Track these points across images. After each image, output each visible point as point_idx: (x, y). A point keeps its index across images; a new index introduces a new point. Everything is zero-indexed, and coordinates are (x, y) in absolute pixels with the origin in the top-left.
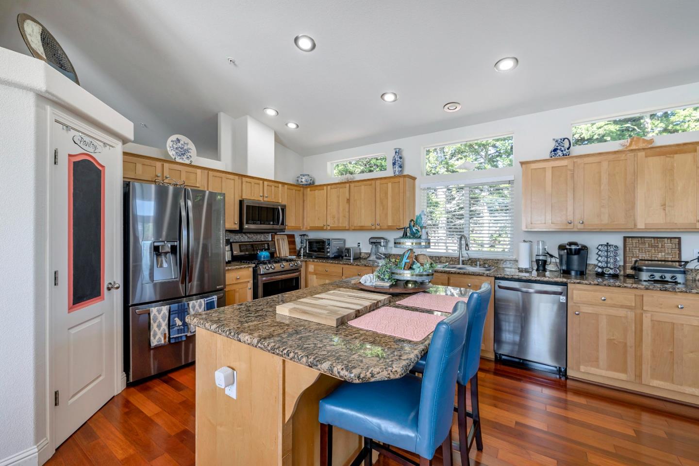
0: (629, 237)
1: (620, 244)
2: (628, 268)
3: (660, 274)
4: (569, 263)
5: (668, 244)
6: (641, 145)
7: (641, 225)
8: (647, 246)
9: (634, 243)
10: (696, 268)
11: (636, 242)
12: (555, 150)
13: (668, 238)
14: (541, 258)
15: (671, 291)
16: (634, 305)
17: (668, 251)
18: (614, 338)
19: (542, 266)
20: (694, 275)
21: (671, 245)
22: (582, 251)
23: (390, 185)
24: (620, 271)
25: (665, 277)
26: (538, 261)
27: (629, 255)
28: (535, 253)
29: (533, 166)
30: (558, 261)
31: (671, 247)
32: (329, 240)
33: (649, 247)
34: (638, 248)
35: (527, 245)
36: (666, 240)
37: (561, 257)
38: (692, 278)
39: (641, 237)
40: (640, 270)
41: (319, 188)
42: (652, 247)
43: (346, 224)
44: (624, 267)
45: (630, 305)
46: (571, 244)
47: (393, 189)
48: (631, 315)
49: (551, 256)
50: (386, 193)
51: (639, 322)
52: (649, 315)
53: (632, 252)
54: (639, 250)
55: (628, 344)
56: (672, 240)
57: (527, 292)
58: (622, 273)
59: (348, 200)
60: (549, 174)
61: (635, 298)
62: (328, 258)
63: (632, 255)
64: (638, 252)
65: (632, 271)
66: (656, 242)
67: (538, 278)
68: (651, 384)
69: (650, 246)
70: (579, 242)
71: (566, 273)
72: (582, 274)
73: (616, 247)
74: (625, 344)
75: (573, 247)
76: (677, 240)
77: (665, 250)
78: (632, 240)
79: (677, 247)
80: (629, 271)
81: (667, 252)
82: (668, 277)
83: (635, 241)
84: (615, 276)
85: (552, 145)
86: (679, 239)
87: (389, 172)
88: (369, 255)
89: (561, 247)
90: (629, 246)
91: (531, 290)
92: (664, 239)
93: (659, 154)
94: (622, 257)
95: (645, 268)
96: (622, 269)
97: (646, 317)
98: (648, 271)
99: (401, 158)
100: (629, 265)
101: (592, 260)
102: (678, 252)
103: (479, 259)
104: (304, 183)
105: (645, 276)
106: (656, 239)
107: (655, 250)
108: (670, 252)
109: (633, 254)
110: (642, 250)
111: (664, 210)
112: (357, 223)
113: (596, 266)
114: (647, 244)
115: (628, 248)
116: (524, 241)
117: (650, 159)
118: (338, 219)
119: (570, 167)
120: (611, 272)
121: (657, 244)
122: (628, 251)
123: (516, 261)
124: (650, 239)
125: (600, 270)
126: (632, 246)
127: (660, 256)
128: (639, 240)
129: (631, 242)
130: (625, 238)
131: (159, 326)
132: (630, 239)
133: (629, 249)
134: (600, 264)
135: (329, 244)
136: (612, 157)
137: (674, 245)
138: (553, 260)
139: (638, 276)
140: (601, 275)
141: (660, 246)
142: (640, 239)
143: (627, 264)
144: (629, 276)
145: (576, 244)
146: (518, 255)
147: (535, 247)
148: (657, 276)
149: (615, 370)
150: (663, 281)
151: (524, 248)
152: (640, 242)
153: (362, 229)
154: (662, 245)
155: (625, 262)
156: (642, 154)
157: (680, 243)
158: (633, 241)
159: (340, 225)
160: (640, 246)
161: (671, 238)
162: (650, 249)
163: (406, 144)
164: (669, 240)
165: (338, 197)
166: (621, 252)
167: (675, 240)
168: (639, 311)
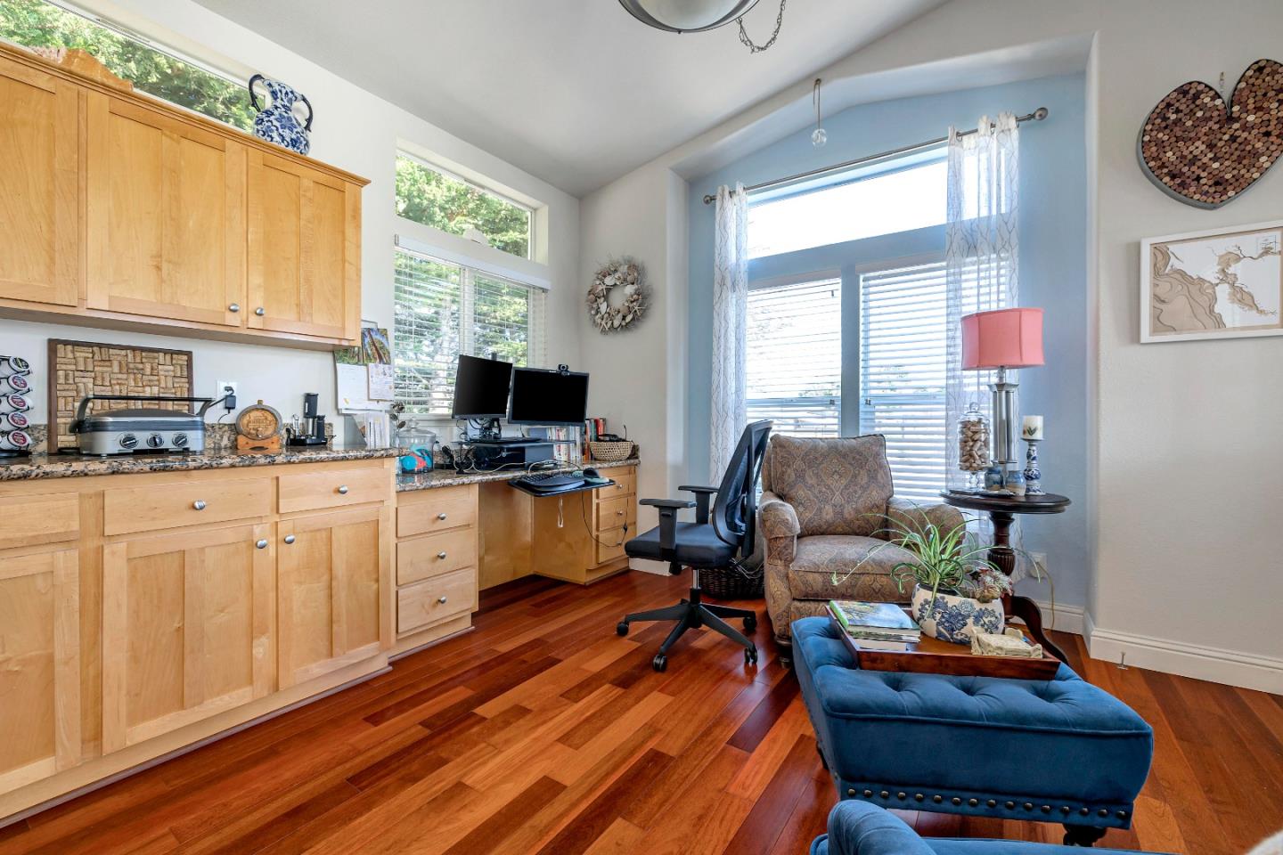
0: (66, 343)
1: (36, 358)
2: (62, 430)
3: (148, 435)
8: (116, 369)
9: (81, 361)
10: (221, 422)
11: (86, 358)
13: (166, 352)
15: (177, 470)
16: (75, 526)
17: (166, 382)
18: (8, 654)
20: (218, 436)
21: (172, 368)
24: (37, 441)
25: (161, 440)
27: (64, 394)
31: (172, 374)
33: (120, 373)
34: (93, 374)
36: (161, 355)
38: (215, 443)
39: (100, 346)
40: (98, 427)
42: (128, 373)
44: (51, 429)
45: (62, 530)
48: (66, 561)
51: (94, 575)
52: (121, 547)
53: (75, 383)
54: (94, 379)
55: (59, 655)
56: (174, 356)
58: (43, 446)
61: (81, 504)
63: (74, 394)
64: (91, 386)
65: (72, 438)
66: (138, 360)
68: (129, 743)
69: (125, 370)
73: (20, 361)
74: (50, 660)
76: (185, 358)
77: (159, 380)
78: (73, 352)
79: (185, 374)
80: (66, 440)
81: (163, 385)
82: (168, 439)
83: (82, 354)
84: (18, 456)
86: (189, 354)
90: (64, 367)
92: (156, 355)
94: (42, 398)
95: (110, 419)
96: (43, 435)
97: (113, 553)
98: (118, 427)
100: (64, 421)
102: (187, 385)
105: (110, 442)
106: (138, 353)
107: (135, 380)
108: (170, 385)
109: (78, 391)
110: (103, 379)
111: (158, 268)
114: (116, 364)
115: (61, 373)
121: (141, 366)
122: (61, 380)
124: (123, 352)
126: (73, 367)
128: (93, 352)
129: (70, 355)
130: (53, 345)
132: (69, 348)
133: (66, 377)
137: (179, 367)
139: (90, 446)
141: (148, 371)
142: (96, 349)
143: (59, 420)
144: (62, 454)
148: (142, 439)
150: (156, 451)
152: (96, 357)
154: (152, 369)
155: (52, 412)
157: (190, 366)
158: (78, 354)
160: (96, 369)
161: (172, 352)
162: (125, 376)
164: (168, 357)
166: (38, 380)
167: (180, 357)
168: (92, 544)
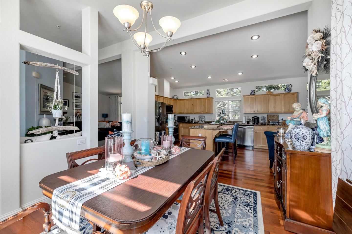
1: (266, 116)
4: (255, 121)
5: (276, 116)
6: (270, 93)
7: (270, 112)
12: (251, 93)
14: (248, 120)
19: (248, 122)
22: (258, 118)
23: (206, 100)
26: (247, 121)
28: (247, 119)
29: (246, 97)
30: (252, 121)
32: (186, 117)
34: (270, 117)
35: (244, 117)
37: (253, 120)
39: (270, 115)
41: (182, 100)
42: (273, 117)
43: (192, 112)
46: (255, 116)
47: (207, 101)
49: (251, 120)
50: (205, 103)
57: (245, 128)
59: (192, 104)
60: (250, 99)
61: (267, 128)
62: (186, 122)
67: (248, 125)
70: (257, 116)
71: (254, 124)
72: (257, 124)
75: (256, 117)
82: (275, 123)
84: (265, 124)
85: (251, 92)
86: (278, 115)
87: (205, 96)
88: (199, 121)
89: (253, 118)
90: (268, 117)
91: (246, 128)
93: (274, 96)
94: (267, 119)
99: (209, 92)
101: (260, 120)
102: (278, 118)
103: (232, 121)
104: (176, 98)
105: (270, 123)
106: (273, 115)
108: (276, 118)
109: (269, 119)
111: (274, 108)
112: (195, 111)
113: (261, 122)
116: (244, 116)
117: (271, 97)
118: (189, 110)
119: (255, 98)
120: (264, 123)
123: (242, 122)
125: (262, 123)
127: (274, 119)
130: (267, 115)
131: (157, 137)
134: (262, 121)
135: (186, 118)
136: (264, 96)
138: (251, 121)
140: (262, 124)
144: (268, 124)
145: (256, 116)
146: (242, 120)
147: (247, 118)
148: (273, 123)
149: (264, 145)
150: (274, 125)
151: (244, 118)
153: (197, 113)
155: (267, 121)
156: (270, 96)
157: (278, 116)
159: (190, 112)
163: (211, 88)
165: (189, 103)
166: (266, 118)
